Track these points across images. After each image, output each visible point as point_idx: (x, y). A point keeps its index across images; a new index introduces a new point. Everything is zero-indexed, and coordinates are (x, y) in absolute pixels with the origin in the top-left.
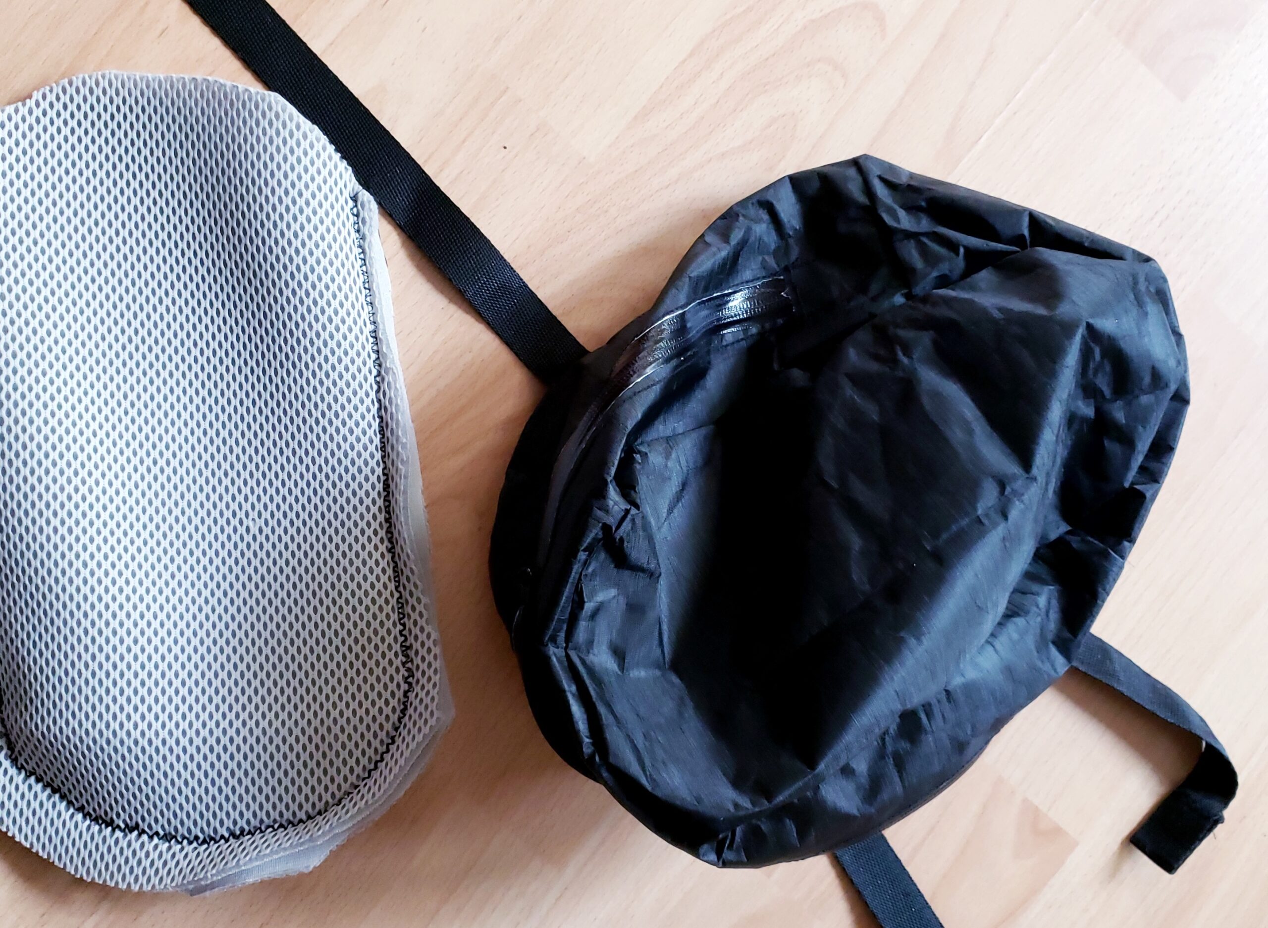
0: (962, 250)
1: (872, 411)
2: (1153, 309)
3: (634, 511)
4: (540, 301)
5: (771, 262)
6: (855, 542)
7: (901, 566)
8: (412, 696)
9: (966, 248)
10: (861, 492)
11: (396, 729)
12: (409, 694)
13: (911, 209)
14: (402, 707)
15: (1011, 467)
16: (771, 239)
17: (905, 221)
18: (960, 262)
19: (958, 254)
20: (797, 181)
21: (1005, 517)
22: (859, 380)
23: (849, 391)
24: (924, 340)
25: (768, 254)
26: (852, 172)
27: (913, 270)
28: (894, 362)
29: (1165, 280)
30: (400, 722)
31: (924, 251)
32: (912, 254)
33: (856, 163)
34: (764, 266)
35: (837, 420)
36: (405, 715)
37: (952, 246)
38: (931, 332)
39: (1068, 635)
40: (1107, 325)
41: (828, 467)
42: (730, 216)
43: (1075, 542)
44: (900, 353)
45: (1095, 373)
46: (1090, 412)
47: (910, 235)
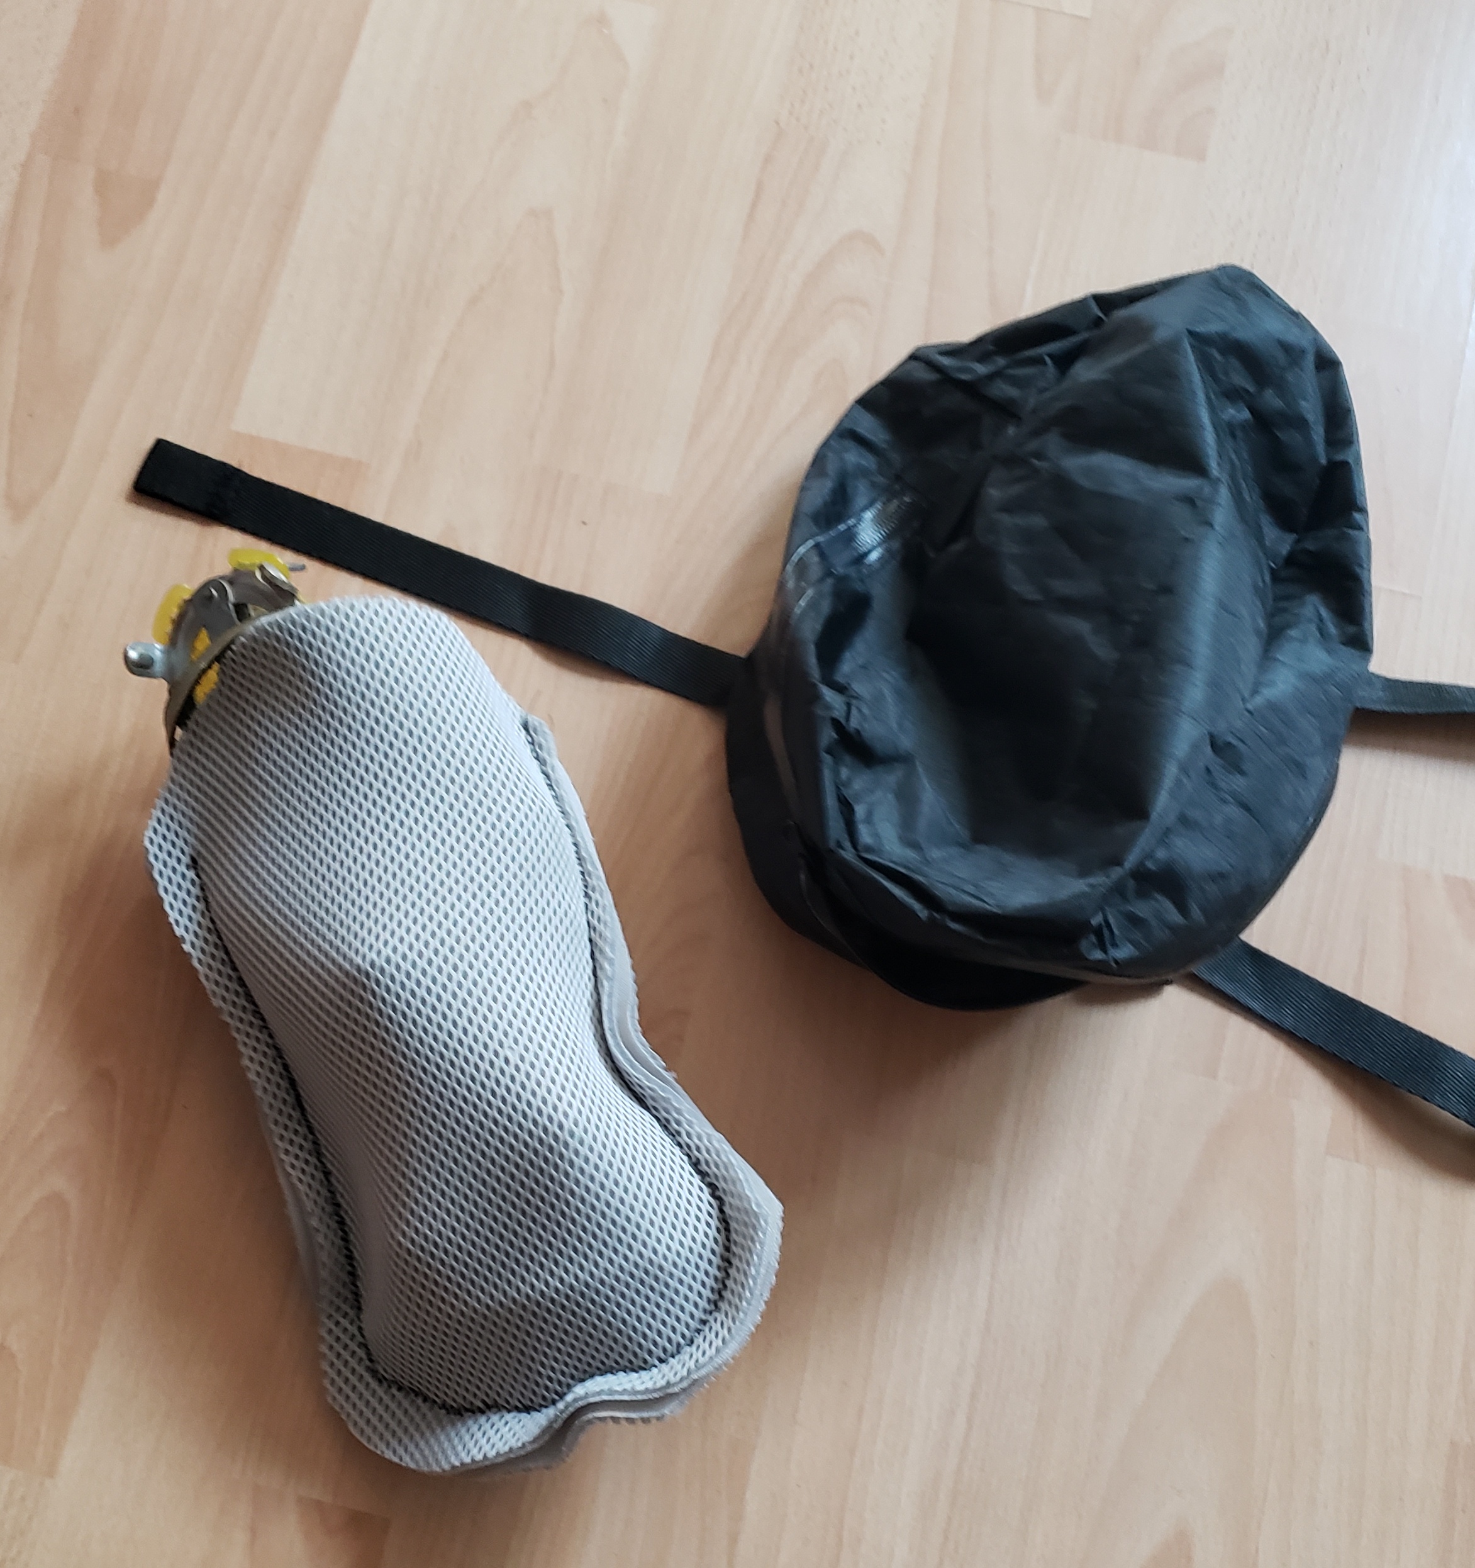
0: (1047, 359)
1: (1038, 521)
2: (1251, 299)
4: (685, 638)
5: (880, 480)
6: (1080, 626)
7: (1136, 618)
9: (1049, 355)
10: (1062, 587)
13: (983, 358)
15: (1187, 483)
16: (868, 461)
17: (981, 369)
18: (1051, 367)
19: (1045, 364)
20: (866, 402)
21: (1211, 525)
22: (1008, 508)
23: (1006, 519)
24: (1052, 442)
25: (872, 474)
26: (914, 364)
27: (1012, 402)
28: (1036, 471)
29: (1251, 274)
31: (1015, 382)
32: (1003, 390)
33: (914, 357)
34: (874, 485)
35: (1009, 547)
37: (1038, 361)
38: (1055, 428)
39: (1351, 629)
40: (1212, 327)
41: (1020, 585)
42: (819, 461)
43: (1310, 545)
44: (1035, 462)
45: (1226, 374)
46: (1246, 415)
47: (991, 377)
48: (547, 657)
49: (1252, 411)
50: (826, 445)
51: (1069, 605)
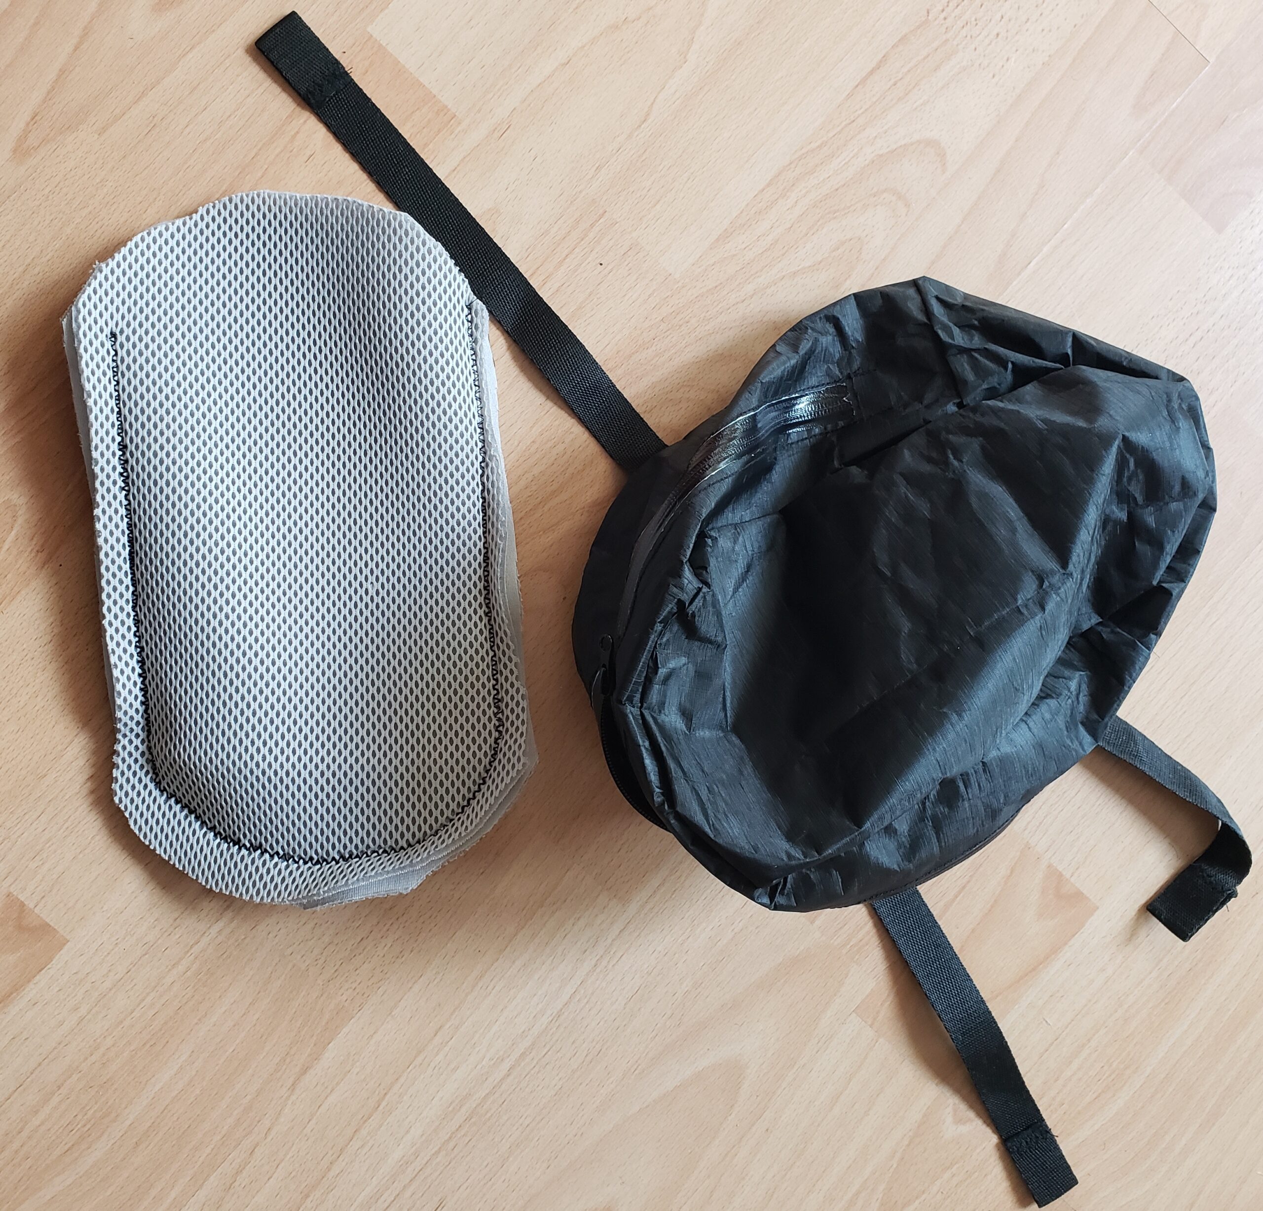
0: (1010, 365)
1: (924, 508)
2: (1184, 424)
3: (705, 589)
4: (626, 400)
5: (835, 370)
7: (946, 648)
8: (501, 743)
9: (1014, 364)
10: (912, 581)
11: (487, 771)
12: (499, 741)
13: (964, 327)
14: (493, 752)
15: (1049, 563)
16: (836, 350)
17: (959, 338)
18: (1009, 376)
19: (1006, 369)
20: (861, 299)
21: (1043, 608)
22: (913, 480)
23: (903, 489)
24: (975, 445)
25: (833, 363)
26: (912, 292)
27: (965, 382)
28: (947, 463)
29: (1197, 399)
30: (491, 766)
31: (976, 366)
32: (964, 367)
33: (915, 284)
34: (828, 373)
35: (891, 514)
36: (495, 759)
37: (1002, 362)
38: (981, 439)
39: (1095, 716)
40: (1141, 438)
41: (881, 555)
42: (799, 329)
43: (1106, 633)
44: (951, 456)
45: (1130, 479)
46: (1123, 516)
47: (962, 350)
48: (515, 358)
49: (1130, 515)
50: (812, 317)
51: (905, 598)
